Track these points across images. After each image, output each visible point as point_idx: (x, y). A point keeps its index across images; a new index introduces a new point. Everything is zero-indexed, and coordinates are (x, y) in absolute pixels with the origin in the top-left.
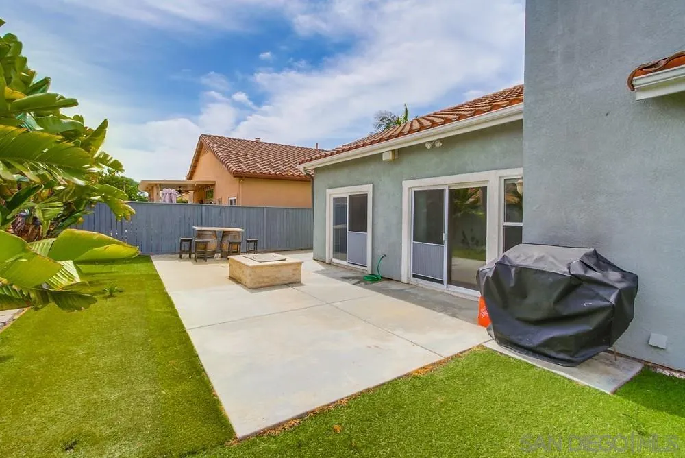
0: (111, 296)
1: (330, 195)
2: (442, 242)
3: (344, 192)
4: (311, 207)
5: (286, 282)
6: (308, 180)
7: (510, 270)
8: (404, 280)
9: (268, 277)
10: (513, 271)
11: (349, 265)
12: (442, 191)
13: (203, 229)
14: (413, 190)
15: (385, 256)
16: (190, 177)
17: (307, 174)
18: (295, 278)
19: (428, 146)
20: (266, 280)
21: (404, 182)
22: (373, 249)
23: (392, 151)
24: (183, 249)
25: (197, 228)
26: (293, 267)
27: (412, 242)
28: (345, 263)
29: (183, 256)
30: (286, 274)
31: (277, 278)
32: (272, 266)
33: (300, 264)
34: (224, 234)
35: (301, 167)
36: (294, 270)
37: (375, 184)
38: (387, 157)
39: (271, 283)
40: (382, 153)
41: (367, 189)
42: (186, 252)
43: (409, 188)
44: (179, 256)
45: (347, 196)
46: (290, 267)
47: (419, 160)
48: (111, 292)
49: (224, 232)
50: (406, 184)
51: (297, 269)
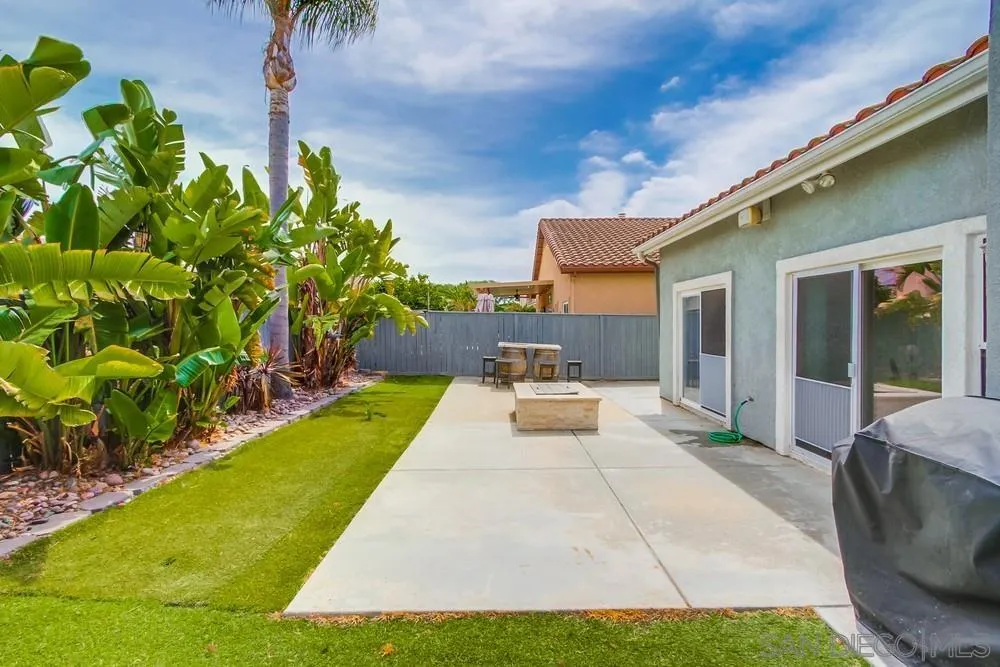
0: (369, 419)
1: (678, 293)
2: (847, 381)
3: (694, 287)
4: (655, 313)
5: (572, 427)
6: (650, 269)
7: (888, 455)
8: (780, 448)
9: (544, 418)
10: (892, 455)
11: (704, 411)
12: (848, 275)
13: (508, 345)
14: (796, 277)
15: (751, 400)
16: (536, 277)
17: (646, 261)
18: (586, 423)
19: (809, 188)
20: (543, 421)
21: (779, 264)
22: (733, 385)
23: (752, 207)
24: (486, 370)
25: (501, 344)
26: (584, 405)
27: (795, 377)
28: (697, 406)
29: (487, 379)
30: (574, 414)
31: (559, 419)
32: (551, 401)
33: (597, 401)
34: (537, 352)
35: (636, 251)
36: (587, 410)
37: (736, 270)
38: (746, 219)
39: (550, 426)
40: (737, 214)
41: (723, 280)
42: (490, 375)
43: (788, 274)
44: (481, 379)
45: (698, 293)
46: (578, 405)
47: (801, 218)
48: (369, 414)
49: (536, 350)
50: (783, 267)
51: (591, 410)
